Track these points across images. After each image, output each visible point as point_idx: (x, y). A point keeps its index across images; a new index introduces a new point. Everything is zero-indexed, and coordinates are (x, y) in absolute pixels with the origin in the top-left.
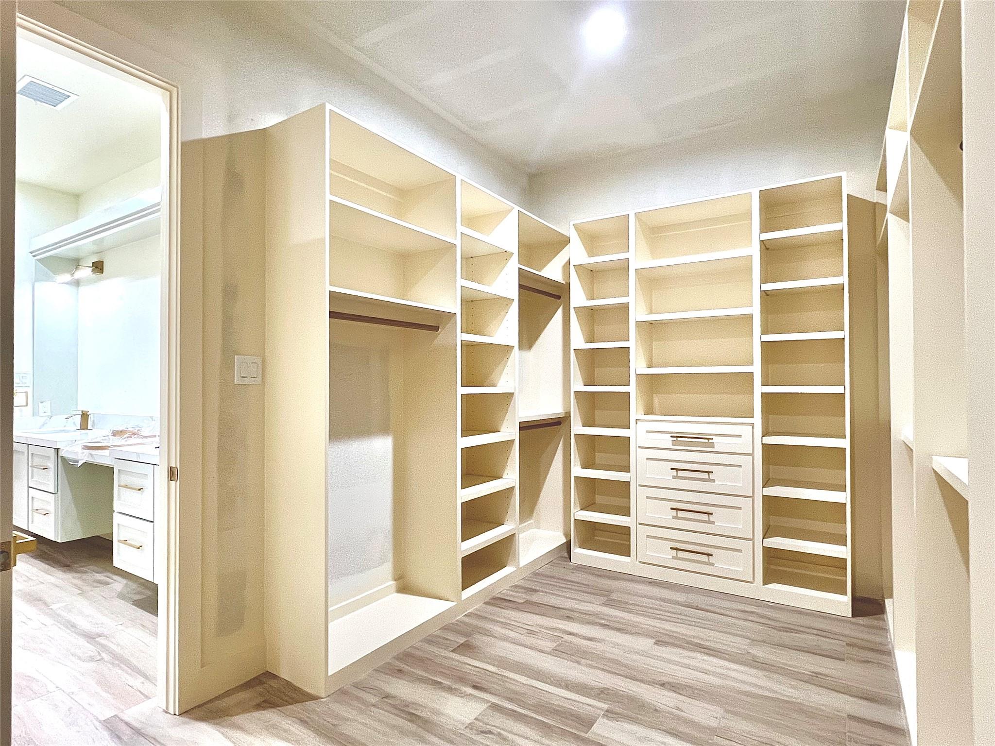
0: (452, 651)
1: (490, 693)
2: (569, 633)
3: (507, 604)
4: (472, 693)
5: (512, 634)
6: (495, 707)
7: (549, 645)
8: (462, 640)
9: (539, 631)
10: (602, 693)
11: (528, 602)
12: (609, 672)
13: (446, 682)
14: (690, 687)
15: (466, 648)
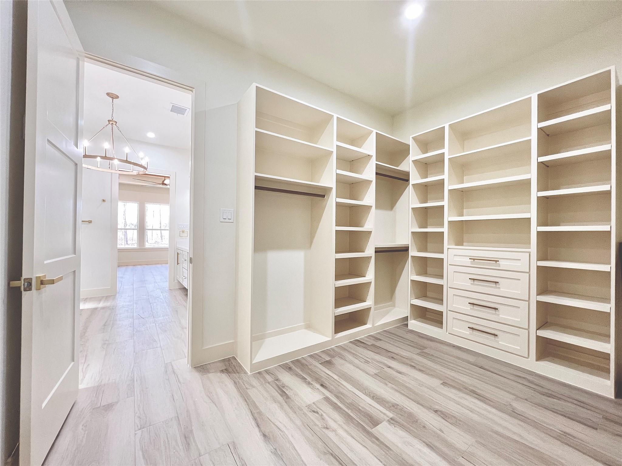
0: (320, 364)
1: (328, 390)
2: (389, 366)
3: (361, 344)
4: (319, 388)
5: (356, 361)
6: (327, 399)
7: (373, 371)
8: (328, 358)
9: (371, 362)
10: (393, 407)
11: (373, 345)
12: (403, 395)
13: (309, 379)
14: (455, 417)
15: (328, 364)
